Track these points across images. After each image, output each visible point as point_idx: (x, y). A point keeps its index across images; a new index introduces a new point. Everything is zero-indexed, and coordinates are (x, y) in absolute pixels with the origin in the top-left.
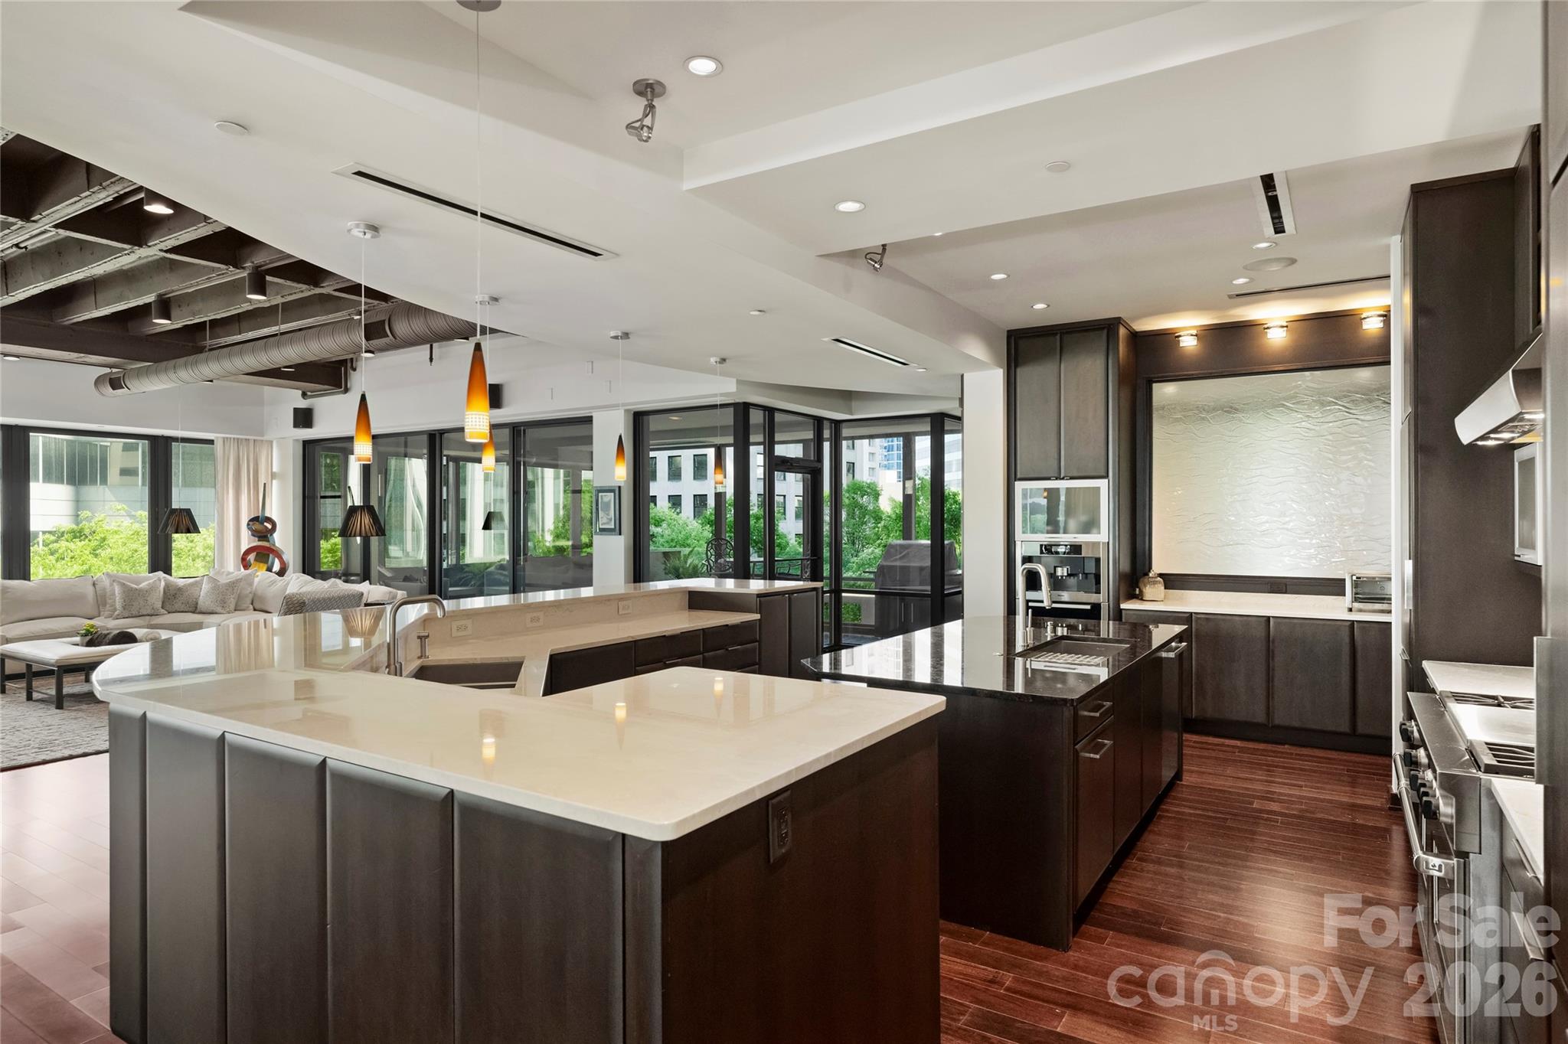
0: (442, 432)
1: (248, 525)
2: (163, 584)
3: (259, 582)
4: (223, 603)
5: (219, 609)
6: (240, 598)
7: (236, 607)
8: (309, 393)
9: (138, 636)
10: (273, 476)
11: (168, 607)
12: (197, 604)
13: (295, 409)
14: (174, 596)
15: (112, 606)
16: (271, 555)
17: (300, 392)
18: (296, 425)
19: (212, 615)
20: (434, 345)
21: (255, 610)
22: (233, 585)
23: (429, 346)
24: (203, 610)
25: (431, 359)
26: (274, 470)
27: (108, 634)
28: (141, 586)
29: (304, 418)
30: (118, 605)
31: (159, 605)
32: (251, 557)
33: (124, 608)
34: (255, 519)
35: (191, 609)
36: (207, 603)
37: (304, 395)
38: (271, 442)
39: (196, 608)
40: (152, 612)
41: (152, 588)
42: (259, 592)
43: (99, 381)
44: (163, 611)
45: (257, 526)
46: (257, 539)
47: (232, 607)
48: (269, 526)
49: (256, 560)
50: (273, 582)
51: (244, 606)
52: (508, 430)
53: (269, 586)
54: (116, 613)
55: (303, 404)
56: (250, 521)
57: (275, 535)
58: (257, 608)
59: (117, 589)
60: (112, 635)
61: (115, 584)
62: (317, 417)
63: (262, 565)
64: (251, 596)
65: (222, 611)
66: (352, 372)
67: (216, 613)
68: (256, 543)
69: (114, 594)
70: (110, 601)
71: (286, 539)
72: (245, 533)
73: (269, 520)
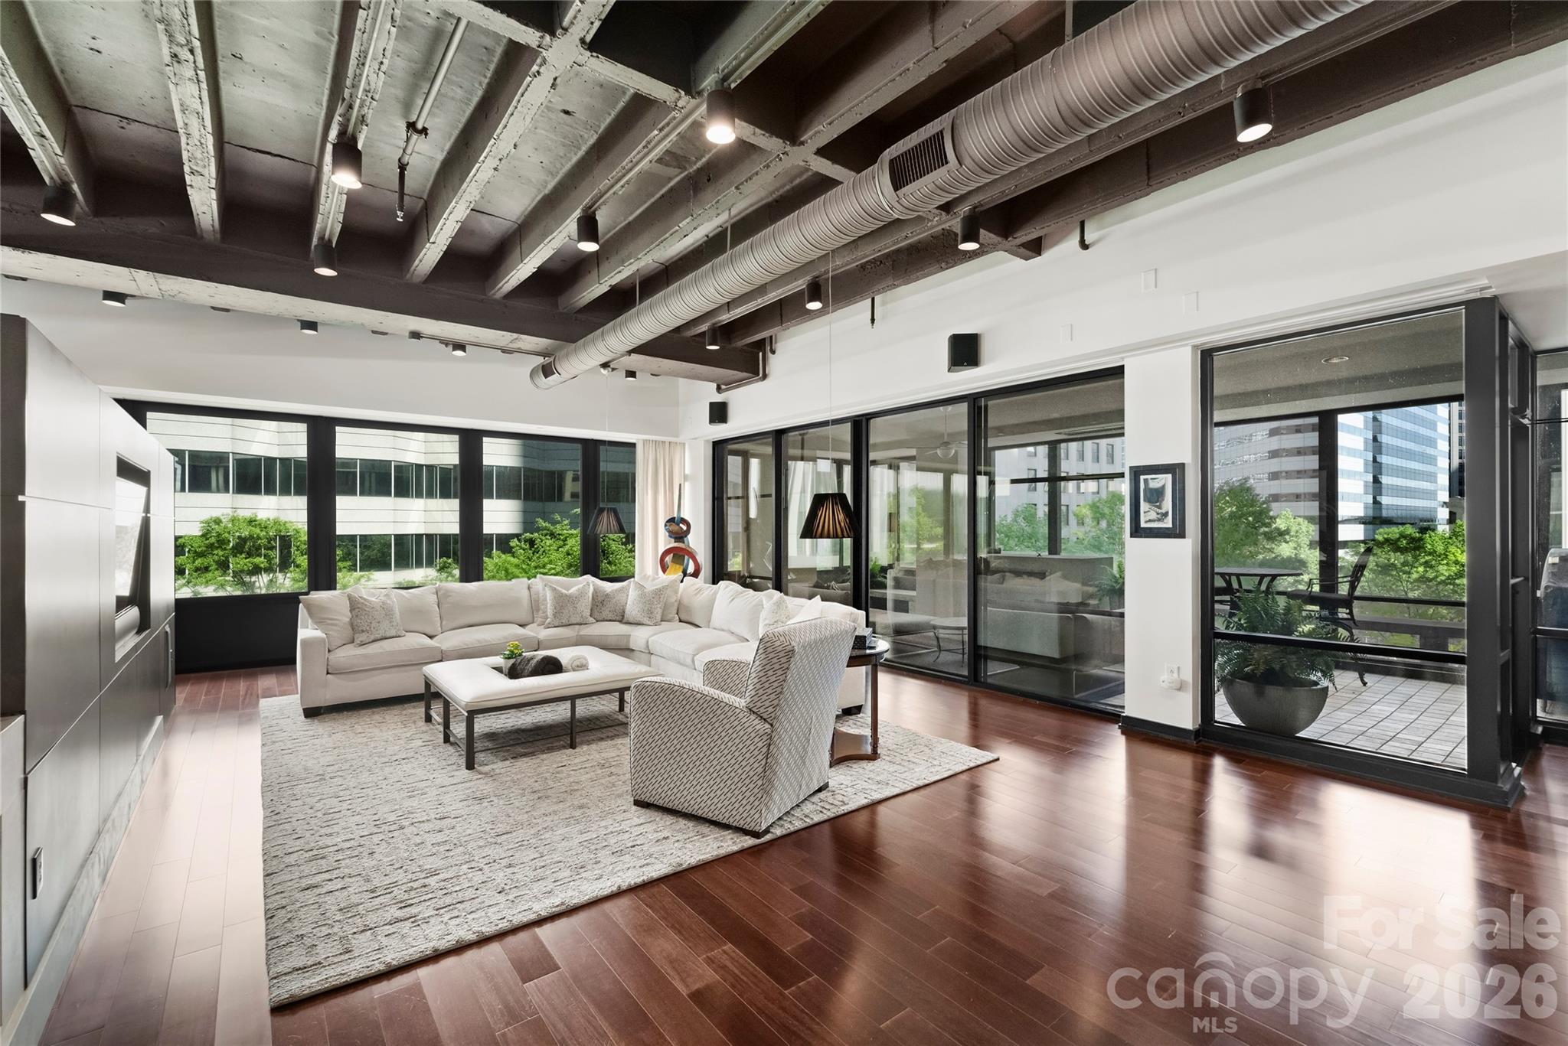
0: (869, 417)
1: (666, 525)
2: (591, 589)
3: (684, 590)
4: (650, 613)
5: (646, 620)
6: (665, 608)
7: (662, 616)
8: (723, 387)
9: (564, 662)
10: (686, 478)
11: (596, 614)
12: (624, 612)
13: (711, 404)
14: (602, 603)
15: (544, 613)
16: (686, 557)
17: (715, 385)
18: (712, 420)
19: (639, 627)
20: (877, 299)
21: (680, 621)
22: (659, 593)
23: (869, 300)
24: (631, 620)
25: (873, 320)
26: (687, 472)
27: (532, 659)
28: (570, 591)
29: (719, 413)
30: (550, 612)
31: (587, 612)
32: (668, 559)
33: (555, 616)
34: (672, 520)
35: (618, 618)
36: (634, 613)
37: (719, 389)
38: (684, 444)
39: (623, 616)
40: (581, 621)
41: (582, 593)
42: (685, 601)
43: (533, 374)
44: (591, 620)
45: (674, 528)
46: (673, 540)
47: (659, 617)
48: (685, 528)
49: (673, 561)
50: (699, 590)
51: (670, 616)
52: (966, 405)
53: (696, 594)
54: (548, 620)
55: (718, 398)
56: (667, 522)
57: (689, 537)
58: (682, 619)
59: (549, 595)
60: (535, 660)
61: (546, 588)
62: (732, 412)
63: (678, 566)
64: (676, 604)
65: (649, 623)
66: (770, 355)
67: (643, 624)
68: (673, 544)
69: (545, 600)
70: (542, 607)
71: (699, 541)
72: (663, 533)
73: (683, 521)
